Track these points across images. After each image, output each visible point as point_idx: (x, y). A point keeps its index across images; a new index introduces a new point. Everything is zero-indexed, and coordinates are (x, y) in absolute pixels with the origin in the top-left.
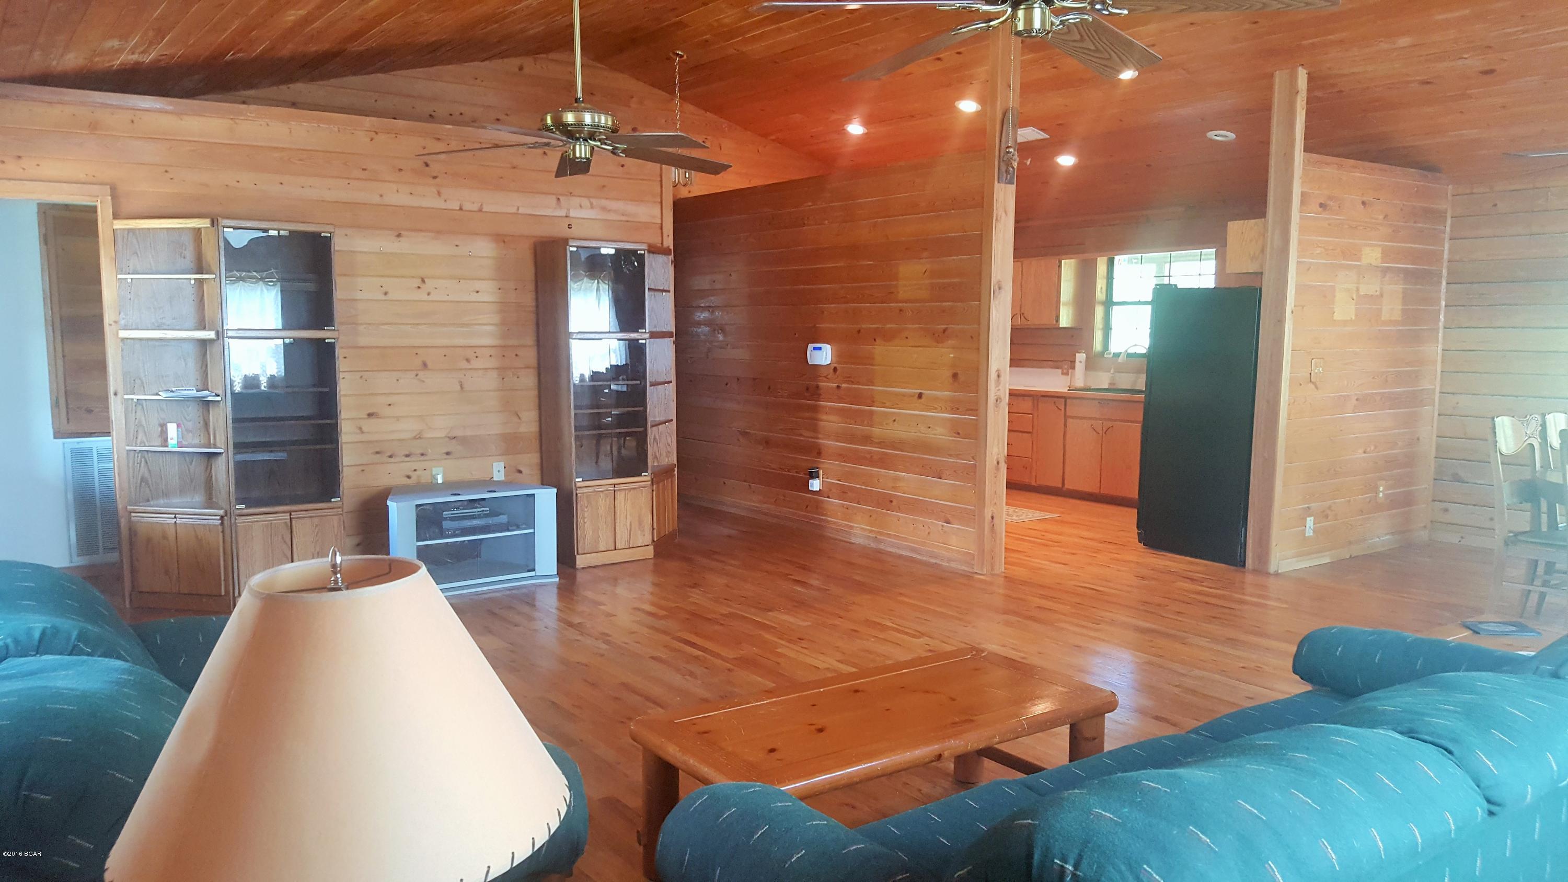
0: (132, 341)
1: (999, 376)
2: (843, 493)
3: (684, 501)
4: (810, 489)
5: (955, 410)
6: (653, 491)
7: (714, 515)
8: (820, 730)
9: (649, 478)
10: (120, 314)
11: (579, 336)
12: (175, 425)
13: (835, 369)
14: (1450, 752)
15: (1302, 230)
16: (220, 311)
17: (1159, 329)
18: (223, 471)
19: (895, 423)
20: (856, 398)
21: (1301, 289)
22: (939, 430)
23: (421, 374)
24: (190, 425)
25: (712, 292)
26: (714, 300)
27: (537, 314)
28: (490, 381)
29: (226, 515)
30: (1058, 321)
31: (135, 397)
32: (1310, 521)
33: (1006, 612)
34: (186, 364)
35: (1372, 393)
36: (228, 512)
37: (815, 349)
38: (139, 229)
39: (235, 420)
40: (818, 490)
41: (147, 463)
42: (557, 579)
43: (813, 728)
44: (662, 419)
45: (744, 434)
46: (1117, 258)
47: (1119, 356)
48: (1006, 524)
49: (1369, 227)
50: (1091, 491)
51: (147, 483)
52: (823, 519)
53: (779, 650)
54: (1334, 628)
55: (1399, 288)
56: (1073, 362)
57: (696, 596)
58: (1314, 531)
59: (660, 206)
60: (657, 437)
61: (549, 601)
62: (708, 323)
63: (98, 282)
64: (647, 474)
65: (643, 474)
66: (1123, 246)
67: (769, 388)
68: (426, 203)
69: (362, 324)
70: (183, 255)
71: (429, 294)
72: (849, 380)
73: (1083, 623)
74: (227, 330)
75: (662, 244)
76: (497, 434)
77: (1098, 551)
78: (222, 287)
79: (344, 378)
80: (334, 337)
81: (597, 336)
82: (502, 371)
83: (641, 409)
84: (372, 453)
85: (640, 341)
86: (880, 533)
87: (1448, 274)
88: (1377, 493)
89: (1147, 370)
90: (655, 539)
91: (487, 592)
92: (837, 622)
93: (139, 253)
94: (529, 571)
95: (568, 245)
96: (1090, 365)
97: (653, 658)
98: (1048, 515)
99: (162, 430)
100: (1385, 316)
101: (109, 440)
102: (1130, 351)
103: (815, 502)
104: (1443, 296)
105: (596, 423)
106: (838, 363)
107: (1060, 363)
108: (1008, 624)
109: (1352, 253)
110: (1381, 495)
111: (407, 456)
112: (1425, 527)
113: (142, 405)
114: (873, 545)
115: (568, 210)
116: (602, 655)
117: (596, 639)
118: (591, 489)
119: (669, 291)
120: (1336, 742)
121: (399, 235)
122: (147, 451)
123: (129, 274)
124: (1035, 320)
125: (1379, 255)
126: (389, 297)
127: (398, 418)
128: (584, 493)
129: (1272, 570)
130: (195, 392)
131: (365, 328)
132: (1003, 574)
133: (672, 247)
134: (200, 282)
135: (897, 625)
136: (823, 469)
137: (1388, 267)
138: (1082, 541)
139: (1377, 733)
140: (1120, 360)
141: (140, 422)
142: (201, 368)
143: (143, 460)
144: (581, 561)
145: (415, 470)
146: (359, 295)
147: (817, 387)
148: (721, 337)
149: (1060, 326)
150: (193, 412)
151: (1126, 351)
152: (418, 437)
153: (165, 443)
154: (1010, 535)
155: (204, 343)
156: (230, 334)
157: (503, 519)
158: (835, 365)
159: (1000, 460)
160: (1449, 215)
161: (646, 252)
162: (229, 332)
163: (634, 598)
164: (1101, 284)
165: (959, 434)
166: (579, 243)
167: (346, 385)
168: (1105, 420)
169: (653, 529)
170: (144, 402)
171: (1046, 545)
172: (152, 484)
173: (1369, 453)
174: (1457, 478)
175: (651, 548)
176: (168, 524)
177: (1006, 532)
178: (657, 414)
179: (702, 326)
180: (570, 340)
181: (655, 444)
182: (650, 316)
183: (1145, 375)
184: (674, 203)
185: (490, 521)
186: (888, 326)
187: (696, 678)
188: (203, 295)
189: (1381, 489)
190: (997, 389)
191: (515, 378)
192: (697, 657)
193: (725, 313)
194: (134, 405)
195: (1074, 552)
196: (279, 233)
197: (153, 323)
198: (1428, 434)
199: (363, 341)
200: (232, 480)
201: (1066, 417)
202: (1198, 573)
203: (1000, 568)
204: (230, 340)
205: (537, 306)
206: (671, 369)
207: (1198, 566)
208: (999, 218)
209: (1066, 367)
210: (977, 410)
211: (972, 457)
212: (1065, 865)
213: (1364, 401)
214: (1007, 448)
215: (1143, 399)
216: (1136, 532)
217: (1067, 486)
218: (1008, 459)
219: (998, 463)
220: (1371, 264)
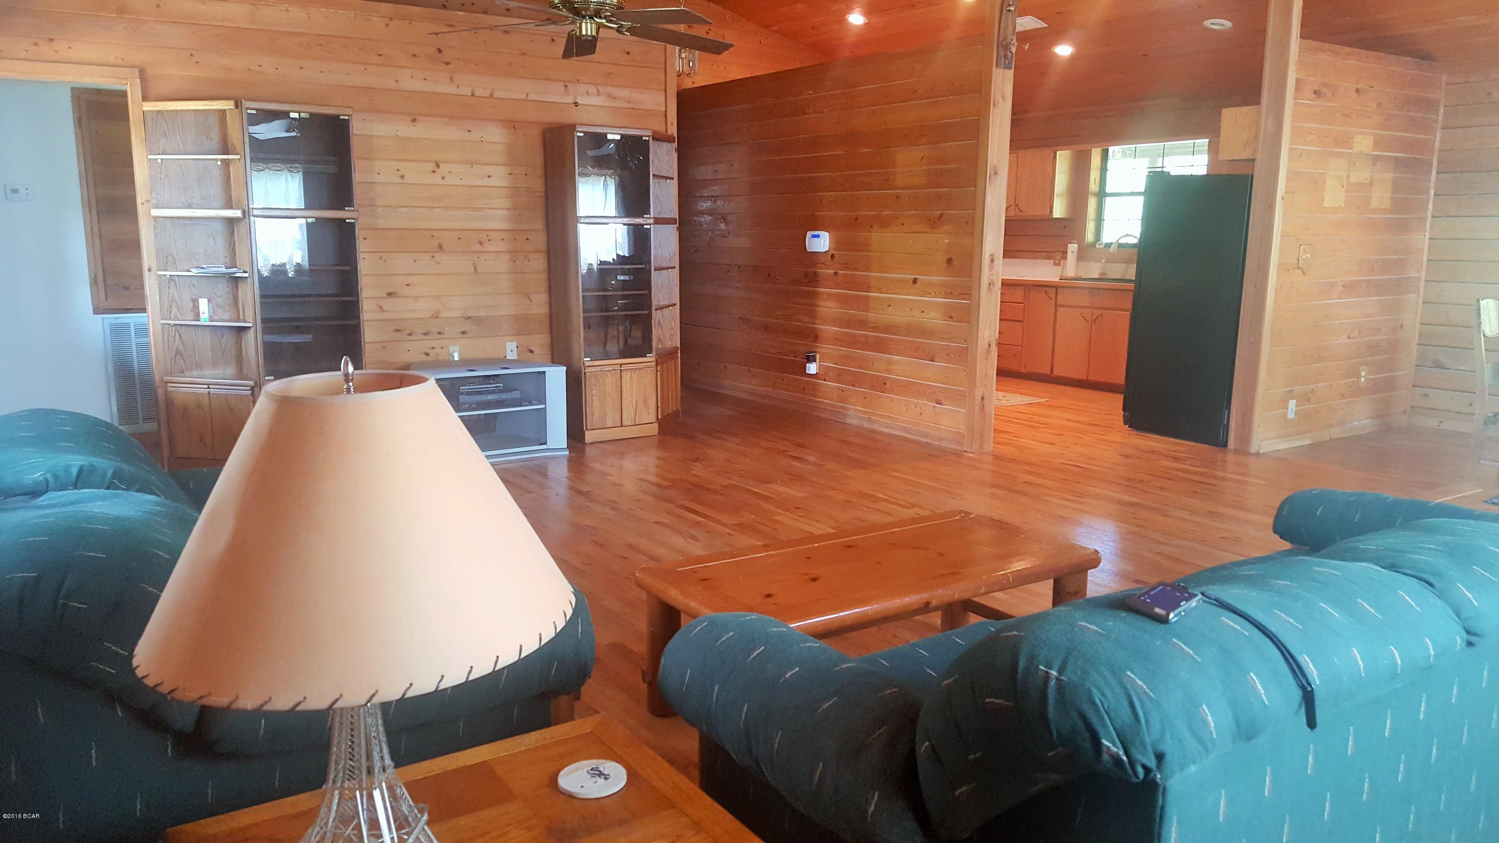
0: (164, 219)
1: (992, 261)
2: (839, 376)
3: (686, 383)
4: (807, 372)
5: (948, 295)
6: (657, 371)
7: (716, 398)
8: (814, 580)
9: (653, 359)
10: (151, 193)
11: (586, 221)
12: (206, 300)
13: (833, 256)
14: (1432, 585)
15: (1295, 117)
16: (246, 190)
17: (1150, 219)
18: (252, 343)
19: (890, 308)
20: (852, 284)
21: (1293, 175)
22: (934, 314)
23: (436, 255)
24: (220, 301)
25: (715, 182)
26: (717, 190)
27: (547, 199)
28: (502, 264)
29: (256, 386)
30: (1051, 212)
31: (168, 273)
32: (1292, 404)
33: (994, 486)
34: (215, 243)
35: (1359, 280)
36: (258, 382)
37: (813, 236)
38: (167, 111)
39: (262, 296)
40: (815, 373)
41: (180, 336)
42: (568, 453)
43: (807, 577)
44: (667, 303)
45: (744, 320)
46: (1111, 149)
47: (1110, 247)
48: (995, 408)
49: (1362, 115)
50: (1078, 377)
51: (181, 354)
52: (819, 401)
53: (775, 518)
54: (1316, 490)
55: (1389, 176)
56: (1065, 253)
57: (698, 469)
58: (1295, 414)
59: (664, 94)
60: (661, 321)
61: (560, 472)
62: (710, 212)
63: (131, 165)
64: (651, 355)
65: (648, 355)
66: (1118, 137)
67: (769, 275)
68: (441, 89)
69: (380, 206)
70: (210, 137)
71: (443, 178)
72: (846, 266)
73: (1069, 497)
74: (253, 209)
75: (666, 131)
76: (509, 315)
77: (1084, 432)
78: (247, 167)
79: (364, 258)
80: (353, 217)
81: (604, 220)
82: (513, 254)
83: (646, 292)
84: (393, 331)
85: (645, 226)
86: (875, 414)
87: (1439, 163)
88: (1359, 377)
89: (1138, 260)
90: (660, 417)
91: (501, 462)
92: (831, 493)
93: (167, 134)
94: (541, 444)
95: (575, 131)
96: (1082, 256)
97: (656, 523)
98: (1036, 400)
99: (194, 305)
100: (1374, 204)
101: (145, 317)
102: (1122, 241)
103: (811, 385)
104: (1432, 185)
105: (604, 303)
106: (836, 249)
107: (1053, 254)
108: (994, 496)
109: (1343, 141)
110: (1363, 380)
111: (425, 334)
112: (1405, 412)
113: (175, 281)
114: (867, 425)
115: (575, 97)
116: (610, 520)
117: (604, 505)
118: (599, 368)
119: (673, 179)
120: (1319, 573)
121: (414, 120)
122: (181, 325)
123: (159, 154)
124: (1029, 212)
125: (1372, 143)
126: (406, 180)
127: (416, 298)
128: (592, 372)
129: (1253, 450)
130: (224, 269)
131: (383, 210)
132: (991, 453)
133: (676, 135)
134: (226, 163)
135: (888, 496)
136: (820, 353)
137: (1380, 156)
138: (1067, 423)
140: (1111, 250)
141: (173, 297)
142: (230, 246)
143: (177, 333)
144: (589, 436)
145: (433, 348)
146: (377, 179)
147: (815, 273)
148: (723, 226)
149: (1054, 217)
150: (223, 288)
151: (1117, 241)
152: (435, 316)
153: (197, 317)
154: (998, 417)
155: (231, 221)
156: (256, 212)
157: (516, 395)
158: (833, 252)
159: (991, 343)
160: (1442, 104)
161: (651, 138)
162: (254, 211)
163: (640, 470)
164: (1094, 175)
165: (952, 318)
166: (586, 129)
167: (366, 265)
168: (1097, 308)
169: (658, 408)
170: (176, 278)
171: (1035, 427)
172: (186, 356)
173: (1353, 338)
174: (1439, 365)
175: (656, 425)
176: (202, 393)
177: (995, 415)
178: (661, 299)
179: (706, 216)
180: (578, 224)
181: (660, 327)
182: (654, 203)
183: (1135, 265)
184: (678, 92)
185: (504, 396)
186: (885, 213)
187: (697, 540)
188: (229, 177)
189: (1363, 374)
190: (990, 273)
191: (526, 261)
192: (698, 523)
193: (727, 203)
194: (167, 280)
195: (1062, 433)
196: (299, 115)
197: (183, 202)
198: (1412, 321)
199: (381, 223)
200: (261, 352)
201: (1056, 305)
202: (1182, 453)
203: (989, 447)
204: (256, 219)
205: (546, 192)
206: (674, 255)
207: (1181, 446)
208: (996, 103)
209: (1058, 257)
210: (970, 294)
211: (964, 340)
212: (1049, 671)
213: (1350, 288)
214: (999, 333)
215: (1132, 288)
216: (1122, 415)
217: (1056, 373)
218: (999, 344)
219: (989, 346)
220: (1362, 152)
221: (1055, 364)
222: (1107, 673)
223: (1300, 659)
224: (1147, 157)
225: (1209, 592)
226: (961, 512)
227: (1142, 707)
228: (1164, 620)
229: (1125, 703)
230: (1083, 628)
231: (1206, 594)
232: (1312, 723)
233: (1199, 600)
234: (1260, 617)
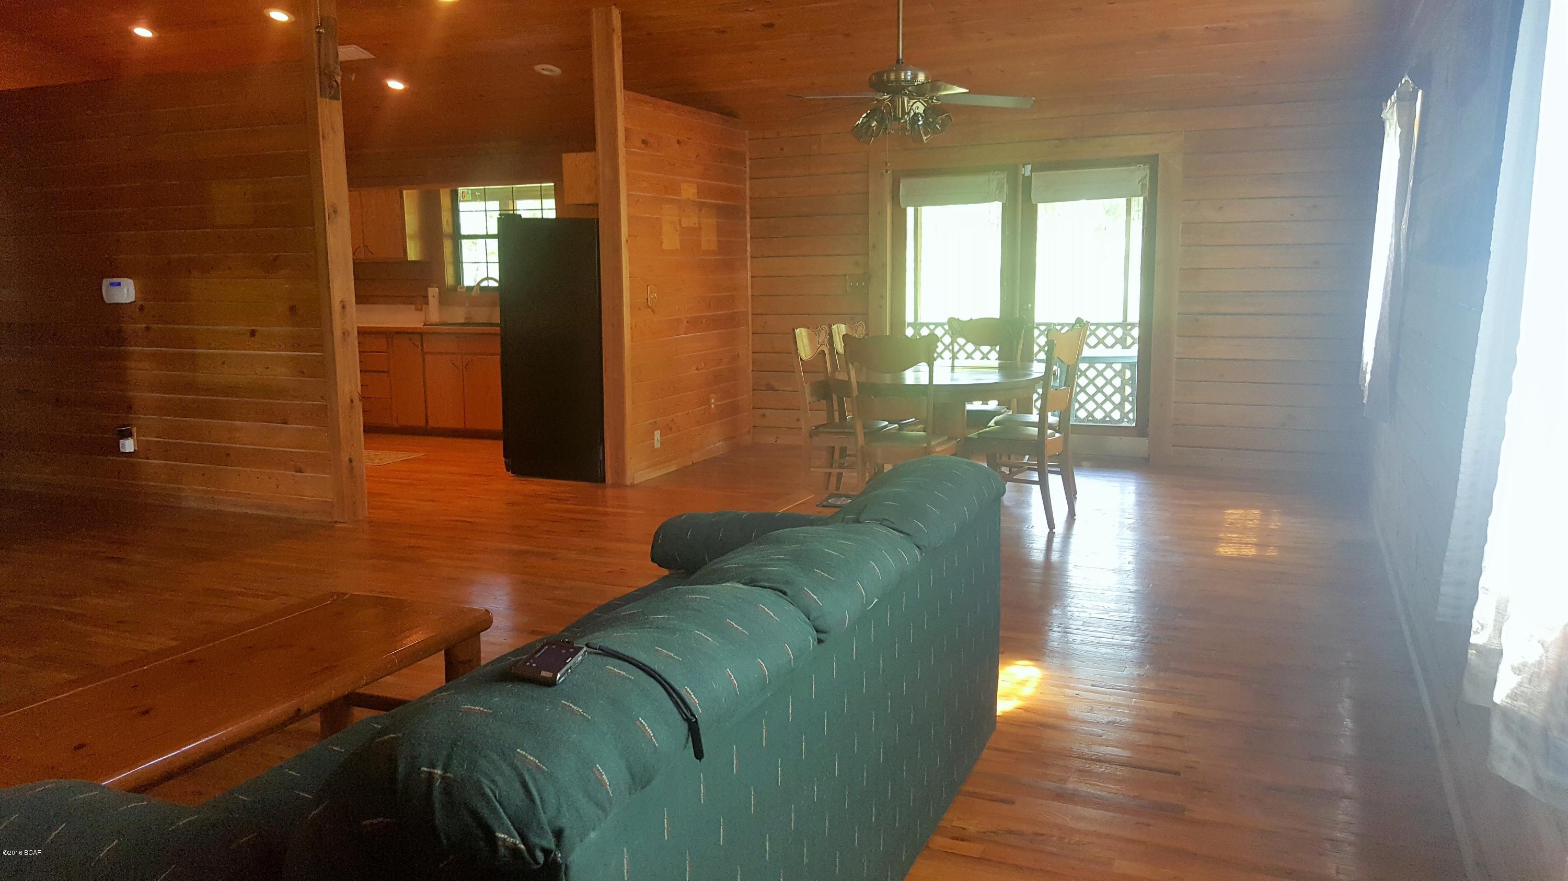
1: (343, 307)
2: (166, 451)
4: (122, 450)
5: (296, 347)
8: (145, 713)
13: (142, 308)
14: (785, 593)
19: (224, 366)
20: (173, 338)
21: (632, 219)
22: (280, 370)
30: (405, 254)
32: (657, 434)
33: (373, 557)
35: (700, 316)
37: (112, 284)
40: (133, 451)
43: (135, 711)
45: (25, 393)
46: (460, 190)
47: (472, 290)
48: (367, 469)
49: (685, 165)
50: (454, 427)
52: (140, 484)
55: (713, 221)
56: (426, 297)
58: (661, 443)
66: (465, 178)
67: (55, 335)
72: (161, 319)
73: (457, 556)
77: (466, 484)
86: (218, 493)
87: (751, 209)
88: (709, 405)
89: (501, 305)
92: (167, 596)
96: (444, 300)
98: (413, 455)
100: (704, 246)
102: (484, 284)
103: (130, 466)
104: (748, 229)
106: (145, 299)
107: (413, 299)
108: (374, 568)
109: (672, 188)
110: (713, 406)
112: (749, 432)
114: (209, 506)
124: (382, 254)
125: (696, 191)
129: (628, 482)
132: (367, 519)
135: (243, 588)
136: (136, 425)
137: (704, 203)
138: (448, 476)
139: (725, 586)
140: (473, 293)
147: (120, 331)
149: (409, 259)
151: (479, 284)
154: (371, 479)
158: (140, 303)
159: (354, 398)
160: (747, 158)
164: (446, 217)
165: (303, 372)
168: (466, 354)
171: (415, 485)
173: (701, 369)
174: (770, 388)
177: (367, 476)
183: (499, 308)
186: (205, 255)
189: (713, 401)
190: (343, 321)
195: (443, 488)
198: (745, 350)
201: (424, 354)
202: (565, 493)
203: (364, 513)
207: (563, 487)
208: (326, 136)
209: (419, 302)
210: (322, 346)
211: (322, 397)
212: (432, 770)
213: (693, 323)
214: (361, 386)
215: (499, 332)
216: (504, 462)
217: (431, 424)
218: (363, 398)
219: (352, 401)
220: (689, 199)
221: (429, 415)
222: (495, 757)
223: (683, 693)
224: (497, 200)
225: (594, 641)
226: (332, 595)
227: (536, 784)
228: (551, 683)
229: (518, 785)
230: (468, 713)
231: (591, 645)
232: (699, 754)
233: (585, 652)
234: (642, 657)
